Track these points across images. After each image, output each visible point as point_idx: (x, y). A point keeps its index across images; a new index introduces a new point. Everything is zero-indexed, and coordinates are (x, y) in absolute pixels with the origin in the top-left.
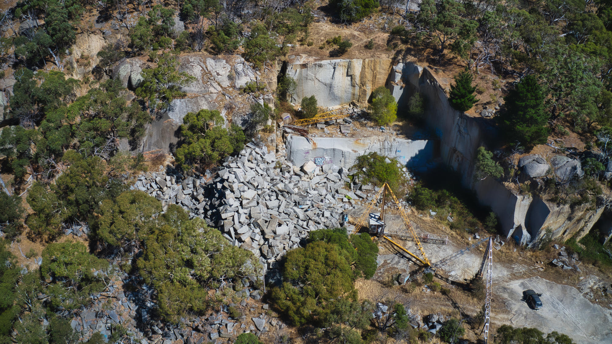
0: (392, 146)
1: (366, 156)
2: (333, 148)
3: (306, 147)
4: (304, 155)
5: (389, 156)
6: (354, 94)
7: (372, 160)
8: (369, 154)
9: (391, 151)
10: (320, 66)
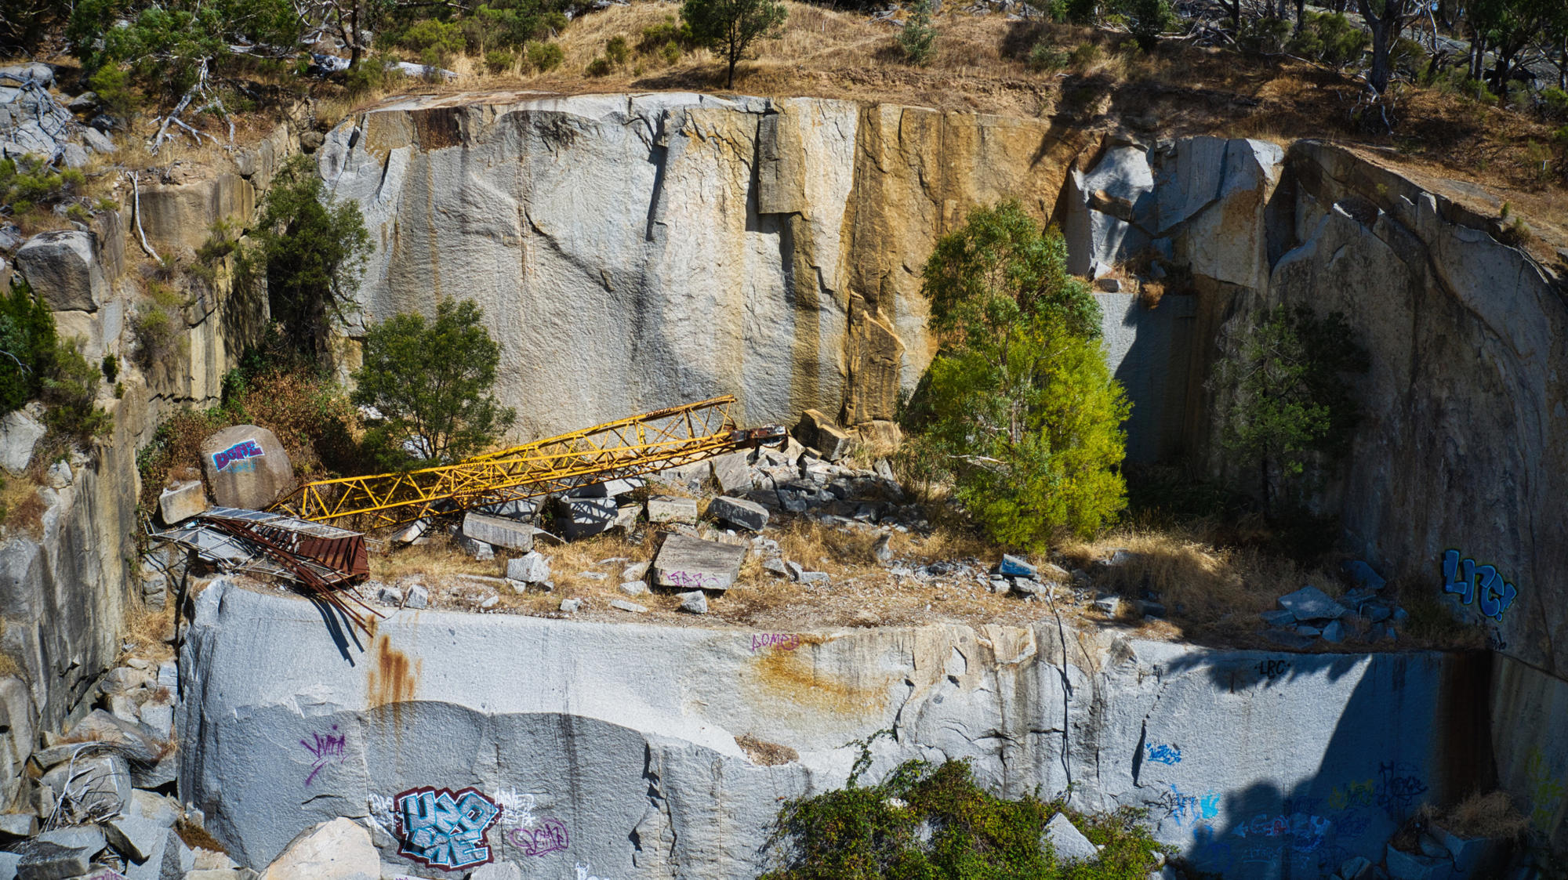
0: (1098, 704)
1: (873, 799)
2: (554, 706)
3: (320, 691)
4: (306, 759)
5: (1076, 801)
6: (809, 366)
7: (925, 833)
8: (898, 780)
9: (1092, 753)
10: (558, 132)
